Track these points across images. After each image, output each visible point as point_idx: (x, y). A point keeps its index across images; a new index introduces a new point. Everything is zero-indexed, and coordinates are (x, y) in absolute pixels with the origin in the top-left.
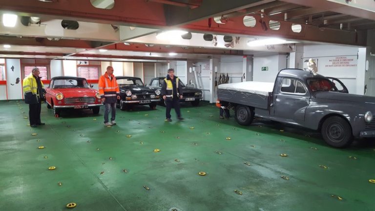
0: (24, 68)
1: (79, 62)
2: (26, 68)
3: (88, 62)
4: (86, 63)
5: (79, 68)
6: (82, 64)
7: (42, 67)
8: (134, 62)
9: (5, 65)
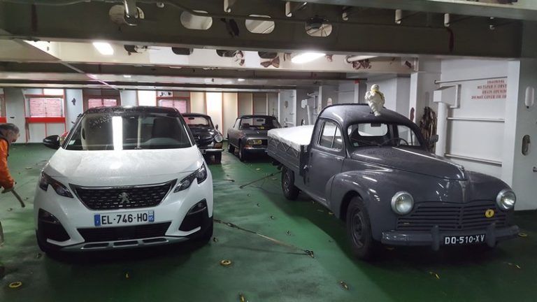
0: (87, 101)
1: (160, 93)
2: (90, 100)
3: (172, 92)
4: (169, 94)
5: (161, 101)
6: (164, 96)
7: (111, 100)
8: (238, 92)
9: (65, 97)
